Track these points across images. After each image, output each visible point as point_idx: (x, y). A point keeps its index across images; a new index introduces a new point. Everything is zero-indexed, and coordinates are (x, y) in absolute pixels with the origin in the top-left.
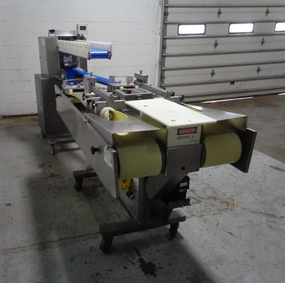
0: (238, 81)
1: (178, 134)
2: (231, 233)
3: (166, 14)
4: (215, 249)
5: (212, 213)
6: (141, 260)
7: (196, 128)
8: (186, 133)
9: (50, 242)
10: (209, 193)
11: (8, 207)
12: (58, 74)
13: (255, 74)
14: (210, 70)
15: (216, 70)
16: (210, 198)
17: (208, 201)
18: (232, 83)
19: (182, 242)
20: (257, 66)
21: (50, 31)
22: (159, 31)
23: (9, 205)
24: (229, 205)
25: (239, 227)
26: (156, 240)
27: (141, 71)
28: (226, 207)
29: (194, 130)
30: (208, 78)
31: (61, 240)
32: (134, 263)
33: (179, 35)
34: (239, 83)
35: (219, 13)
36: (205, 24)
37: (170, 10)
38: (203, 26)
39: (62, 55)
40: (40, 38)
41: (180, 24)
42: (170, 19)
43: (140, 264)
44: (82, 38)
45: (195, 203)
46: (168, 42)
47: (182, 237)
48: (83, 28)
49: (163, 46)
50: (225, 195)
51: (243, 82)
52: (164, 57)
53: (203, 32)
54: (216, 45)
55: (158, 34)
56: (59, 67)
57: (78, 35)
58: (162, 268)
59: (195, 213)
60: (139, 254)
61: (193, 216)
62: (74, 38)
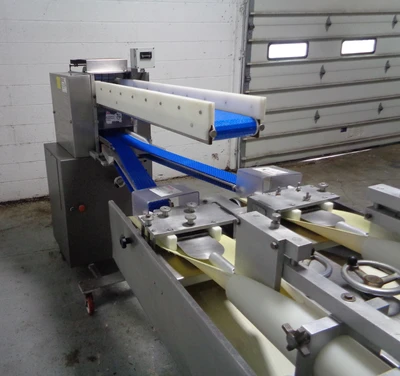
0: (351, 127)
3: (250, 27)
12: (94, 150)
13: (375, 115)
14: (313, 112)
15: (321, 111)
18: (344, 129)
20: (379, 102)
21: (72, 61)
22: (239, 55)
30: (310, 124)
33: (270, 59)
34: (353, 129)
35: (328, 24)
36: (307, 41)
37: (256, 21)
38: (304, 45)
39: (103, 111)
40: (53, 77)
41: (270, 43)
42: (256, 34)
44: (143, 76)
46: (253, 71)
48: (146, 56)
49: (246, 78)
51: (359, 128)
53: (304, 54)
54: (322, 73)
55: (237, 59)
56: (97, 135)
57: (135, 70)
62: (126, 77)
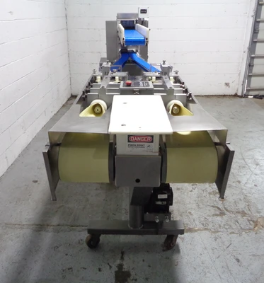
1: (129, 141)
2: (238, 260)
4: (208, 275)
5: (230, 231)
6: (120, 266)
7: (152, 136)
8: (139, 141)
9: (48, 225)
10: (242, 206)
11: (34, 184)
16: (238, 212)
17: (233, 215)
19: (175, 257)
22: (252, 13)
23: (36, 182)
24: (256, 225)
25: (254, 255)
26: (149, 248)
27: (164, 62)
28: (252, 227)
29: (149, 139)
31: (59, 225)
32: (111, 267)
43: (117, 269)
45: (217, 215)
46: (261, 25)
47: (178, 251)
48: (144, 11)
49: (254, 30)
50: (259, 212)
52: (256, 42)
55: (250, 16)
58: (136, 280)
59: (210, 226)
60: (122, 258)
61: (206, 229)
